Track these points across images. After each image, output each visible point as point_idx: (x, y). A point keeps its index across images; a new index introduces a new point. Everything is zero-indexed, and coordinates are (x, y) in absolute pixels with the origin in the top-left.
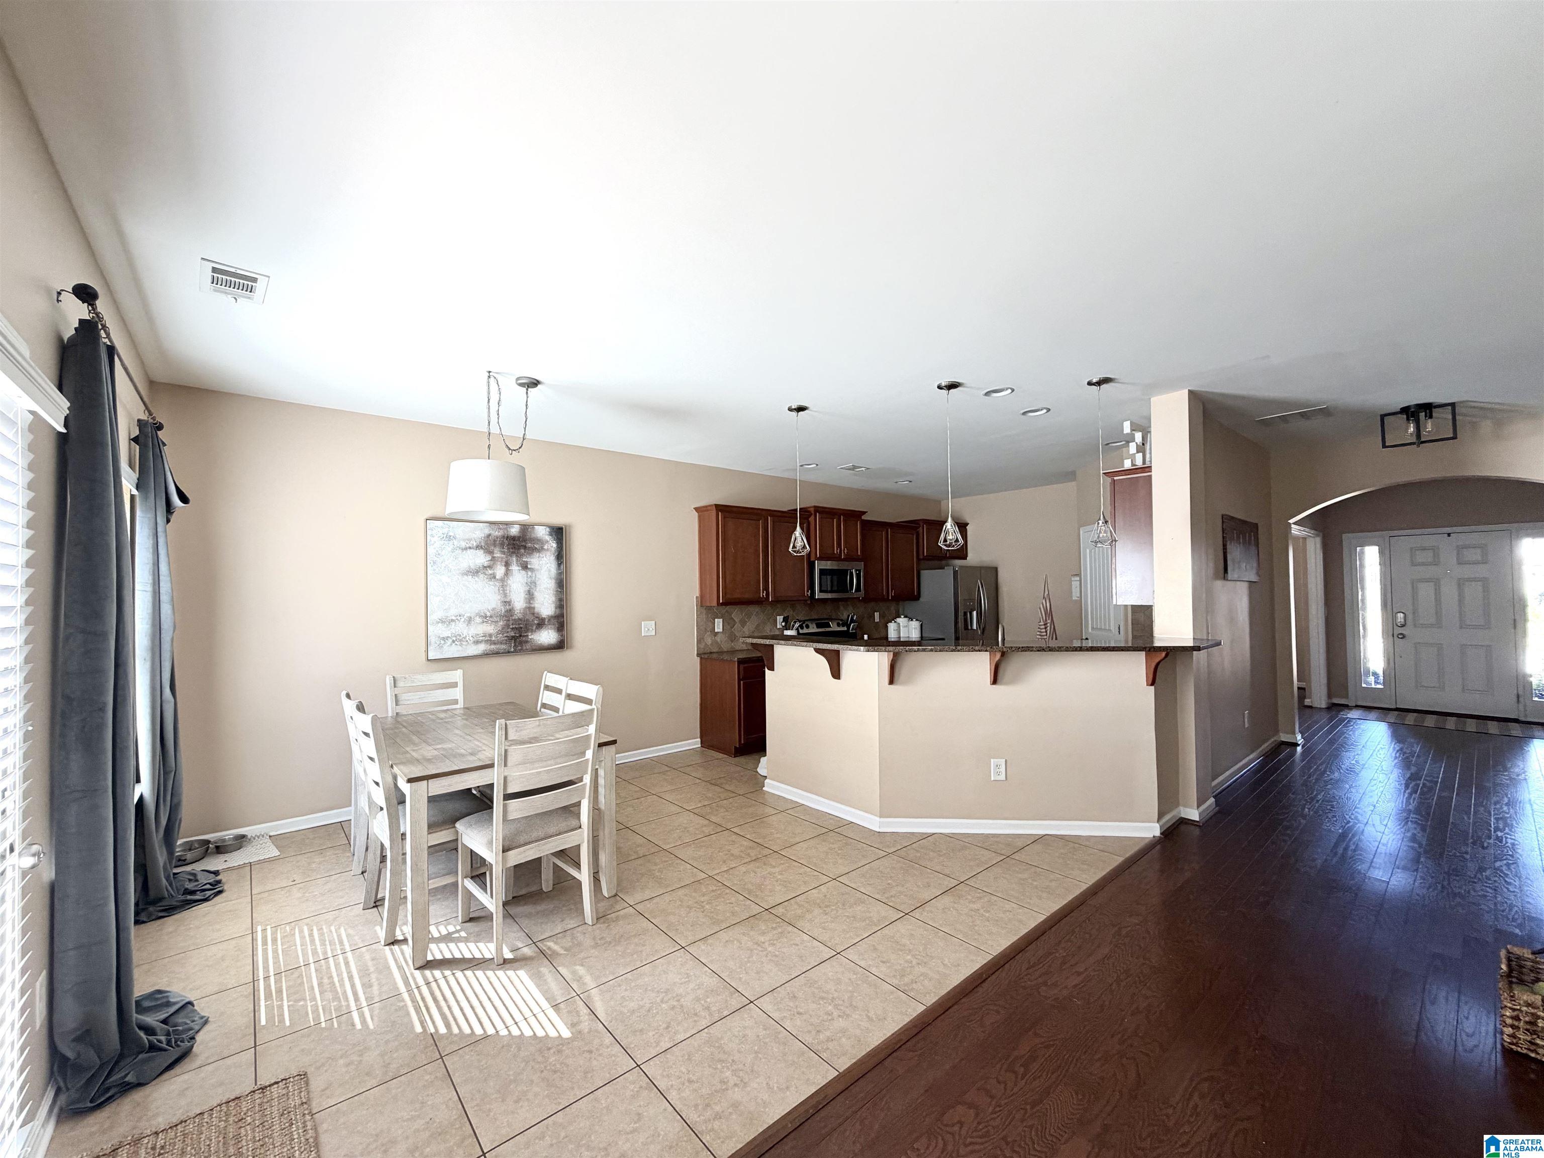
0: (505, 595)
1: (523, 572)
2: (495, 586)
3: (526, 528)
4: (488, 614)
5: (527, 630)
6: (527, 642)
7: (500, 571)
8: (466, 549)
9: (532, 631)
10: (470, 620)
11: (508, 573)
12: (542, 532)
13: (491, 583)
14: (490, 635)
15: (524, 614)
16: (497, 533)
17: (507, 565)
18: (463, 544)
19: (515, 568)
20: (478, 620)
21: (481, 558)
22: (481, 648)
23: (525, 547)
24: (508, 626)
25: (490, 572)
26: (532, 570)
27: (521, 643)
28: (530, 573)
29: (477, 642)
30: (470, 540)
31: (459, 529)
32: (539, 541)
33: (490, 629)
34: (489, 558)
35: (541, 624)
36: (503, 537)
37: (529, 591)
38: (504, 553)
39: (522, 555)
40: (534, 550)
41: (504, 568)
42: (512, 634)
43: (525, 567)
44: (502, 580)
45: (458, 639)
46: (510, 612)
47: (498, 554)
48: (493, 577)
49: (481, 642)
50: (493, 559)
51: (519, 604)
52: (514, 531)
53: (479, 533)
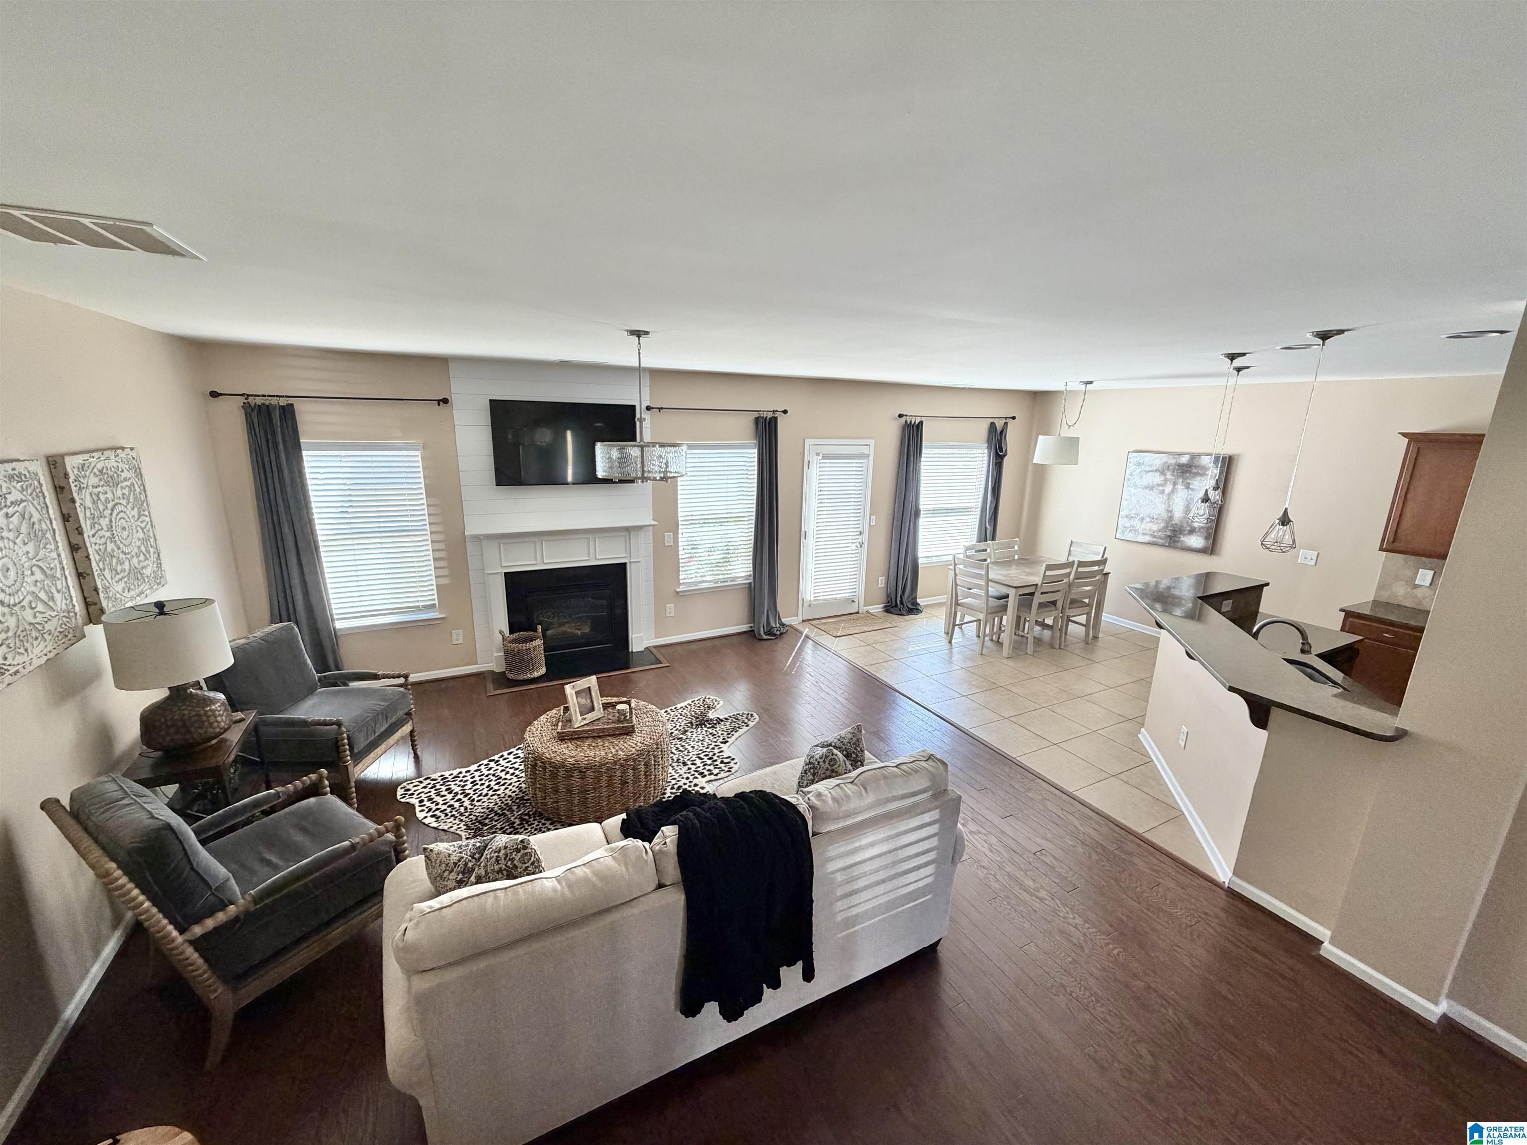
0: (1169, 506)
1: (1186, 491)
2: (1163, 498)
3: (1193, 456)
4: (1155, 517)
5: (1181, 534)
6: (1179, 541)
7: (1168, 488)
8: (1149, 471)
9: (1184, 535)
10: (1142, 519)
11: (1173, 491)
12: (1206, 461)
13: (1161, 496)
14: (1154, 532)
15: (1181, 522)
16: (1173, 461)
17: (1175, 484)
18: (1147, 468)
19: (1180, 487)
20: (1148, 519)
21: (1157, 479)
22: (1147, 539)
23: (1190, 472)
24: (1167, 527)
25: (1161, 488)
26: (1192, 490)
27: (1175, 541)
28: (1190, 492)
29: (1144, 534)
30: (1152, 465)
31: (1148, 458)
32: (1205, 469)
33: (1155, 527)
34: (1163, 478)
35: (1192, 531)
36: (1175, 464)
37: (1187, 505)
38: (1174, 476)
39: (1187, 478)
40: (1196, 474)
41: (1172, 486)
42: (1169, 533)
43: (1188, 487)
44: (1169, 495)
45: (1133, 529)
46: (1171, 518)
47: (1169, 475)
48: (1163, 492)
49: (1147, 534)
50: (1166, 480)
51: (1178, 514)
52: (1184, 460)
53: (1158, 461)
